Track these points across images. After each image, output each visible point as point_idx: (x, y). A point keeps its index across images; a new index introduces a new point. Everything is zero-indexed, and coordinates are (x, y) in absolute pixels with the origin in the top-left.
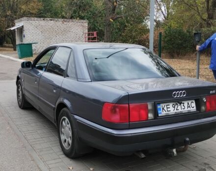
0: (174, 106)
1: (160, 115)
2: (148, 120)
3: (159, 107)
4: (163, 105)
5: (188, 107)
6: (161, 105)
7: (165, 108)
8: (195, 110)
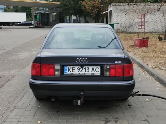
0: (79, 69)
1: (65, 74)
2: (55, 76)
3: (65, 68)
4: (69, 67)
5: (92, 71)
6: (68, 67)
7: (71, 70)
8: (100, 74)
